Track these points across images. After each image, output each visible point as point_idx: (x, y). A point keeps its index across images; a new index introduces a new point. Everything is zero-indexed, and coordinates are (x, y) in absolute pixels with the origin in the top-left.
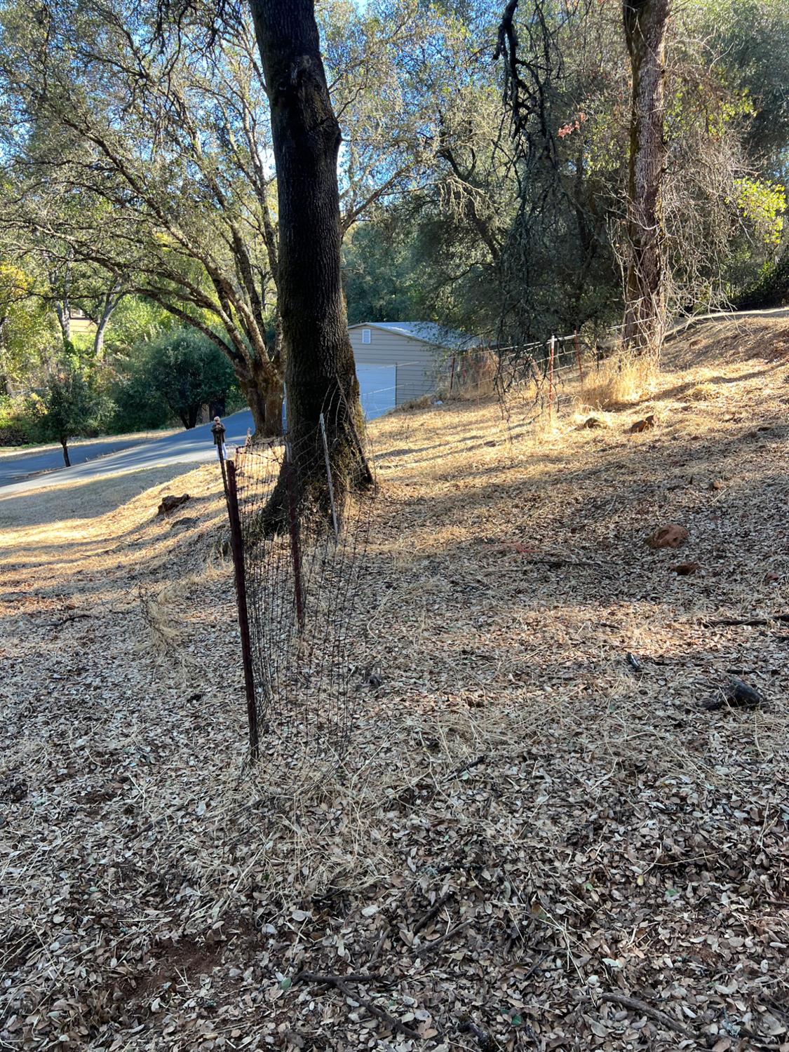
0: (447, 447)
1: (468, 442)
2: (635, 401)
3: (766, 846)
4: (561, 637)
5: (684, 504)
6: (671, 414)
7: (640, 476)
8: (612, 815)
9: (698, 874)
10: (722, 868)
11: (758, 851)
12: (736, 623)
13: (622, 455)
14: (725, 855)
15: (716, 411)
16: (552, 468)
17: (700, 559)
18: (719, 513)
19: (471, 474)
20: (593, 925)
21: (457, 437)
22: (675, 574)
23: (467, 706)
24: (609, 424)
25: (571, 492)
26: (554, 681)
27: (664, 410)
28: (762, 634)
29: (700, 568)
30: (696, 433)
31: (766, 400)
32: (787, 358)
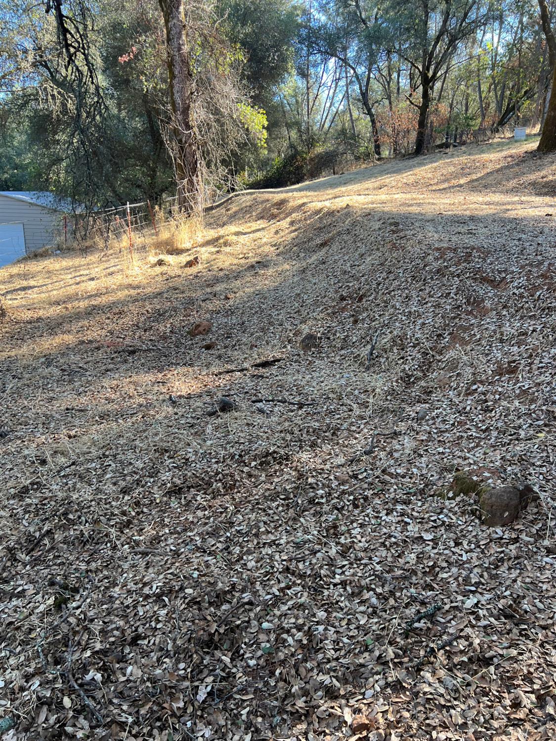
0: (62, 282)
1: (77, 278)
2: (189, 248)
3: (223, 470)
4: (132, 391)
5: (210, 309)
6: (209, 255)
7: (187, 294)
8: (147, 474)
9: (188, 491)
10: (200, 485)
11: (220, 473)
12: (232, 371)
13: (177, 282)
14: (203, 479)
15: (235, 253)
16: (133, 292)
17: (217, 339)
18: (230, 313)
19: (77, 299)
20: (131, 526)
21: (70, 276)
22: (204, 349)
23: (67, 438)
24: (172, 263)
25: (144, 307)
26: (124, 417)
27: (205, 253)
28: (245, 375)
29: (217, 345)
30: (222, 266)
31: (263, 245)
32: (278, 219)
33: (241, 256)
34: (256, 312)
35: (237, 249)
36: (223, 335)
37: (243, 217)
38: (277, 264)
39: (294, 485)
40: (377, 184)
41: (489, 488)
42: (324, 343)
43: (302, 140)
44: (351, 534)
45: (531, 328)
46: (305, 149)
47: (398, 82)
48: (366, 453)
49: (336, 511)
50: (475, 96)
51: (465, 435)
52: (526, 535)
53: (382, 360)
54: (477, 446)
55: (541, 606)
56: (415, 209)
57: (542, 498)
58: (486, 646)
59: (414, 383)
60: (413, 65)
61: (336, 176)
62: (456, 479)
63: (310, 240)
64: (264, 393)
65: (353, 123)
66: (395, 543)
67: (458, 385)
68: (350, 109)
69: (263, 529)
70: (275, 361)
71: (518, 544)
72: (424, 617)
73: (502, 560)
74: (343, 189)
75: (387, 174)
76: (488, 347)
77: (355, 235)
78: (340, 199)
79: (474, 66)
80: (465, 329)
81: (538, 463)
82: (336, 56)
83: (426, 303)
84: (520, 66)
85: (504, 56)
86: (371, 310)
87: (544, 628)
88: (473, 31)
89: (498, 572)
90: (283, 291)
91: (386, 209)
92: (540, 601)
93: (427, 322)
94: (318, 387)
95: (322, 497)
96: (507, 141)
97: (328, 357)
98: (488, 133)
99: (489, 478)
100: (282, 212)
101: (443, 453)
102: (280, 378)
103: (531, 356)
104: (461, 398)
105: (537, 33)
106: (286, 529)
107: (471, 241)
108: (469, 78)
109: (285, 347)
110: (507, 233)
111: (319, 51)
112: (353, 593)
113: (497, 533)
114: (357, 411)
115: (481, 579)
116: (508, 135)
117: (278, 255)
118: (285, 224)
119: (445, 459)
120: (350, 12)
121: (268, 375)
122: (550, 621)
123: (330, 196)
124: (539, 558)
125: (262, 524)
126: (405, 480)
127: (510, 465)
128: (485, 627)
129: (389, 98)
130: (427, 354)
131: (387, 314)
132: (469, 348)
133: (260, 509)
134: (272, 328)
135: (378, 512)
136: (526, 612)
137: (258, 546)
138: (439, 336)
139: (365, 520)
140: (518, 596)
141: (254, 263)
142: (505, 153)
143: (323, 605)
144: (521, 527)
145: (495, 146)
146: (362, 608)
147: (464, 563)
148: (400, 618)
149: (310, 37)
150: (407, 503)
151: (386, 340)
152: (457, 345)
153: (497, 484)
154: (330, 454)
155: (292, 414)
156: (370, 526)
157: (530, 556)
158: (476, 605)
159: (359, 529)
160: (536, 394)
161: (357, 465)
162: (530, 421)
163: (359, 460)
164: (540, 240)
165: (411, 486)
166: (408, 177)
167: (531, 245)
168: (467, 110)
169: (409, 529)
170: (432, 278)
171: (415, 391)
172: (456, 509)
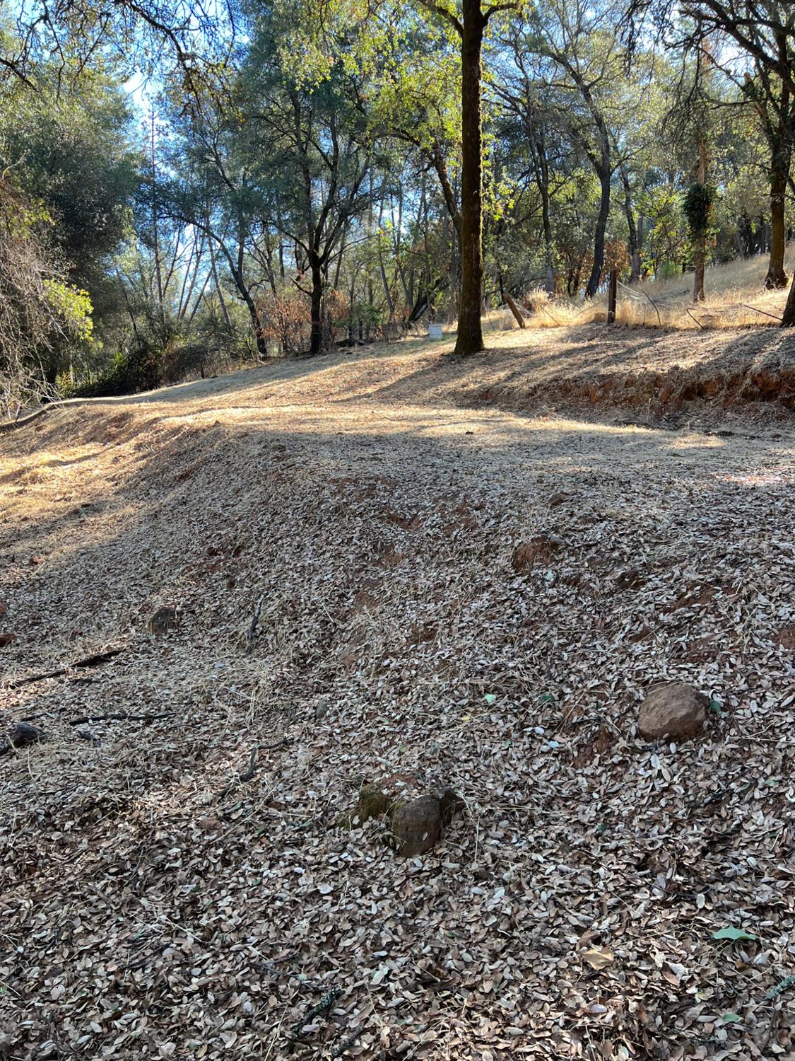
3: (15, 844)
5: (4, 581)
6: (6, 498)
11: (10, 849)
12: (40, 678)
15: (50, 492)
17: (16, 629)
18: (37, 585)
28: (61, 682)
29: (15, 638)
30: (26, 514)
31: (94, 480)
32: (118, 441)
33: (58, 497)
34: (81, 581)
35: (54, 486)
36: (26, 621)
37: (63, 439)
38: (116, 507)
39: (133, 847)
40: (262, 392)
41: (403, 803)
42: (187, 620)
43: (154, 331)
44: (217, 908)
45: (448, 578)
46: (159, 342)
47: (281, 261)
48: (243, 779)
49: (196, 877)
50: (379, 283)
51: (375, 731)
52: (451, 861)
53: (269, 637)
54: (391, 745)
55: (468, 957)
56: (308, 428)
57: (467, 803)
58: (397, 1035)
59: (311, 665)
60: (297, 241)
61: (206, 380)
62: (362, 796)
63: (165, 470)
64: (92, 706)
65: (225, 310)
66: (281, 909)
67: (367, 660)
68: (219, 292)
69: (79, 930)
70: (109, 655)
71: (440, 876)
72: (318, 1013)
73: (420, 903)
74: (216, 398)
75: (275, 378)
76: (401, 607)
77: (228, 463)
78: (209, 412)
79: (374, 247)
80: (373, 585)
81: (464, 757)
82: (194, 223)
83: (323, 553)
84: (428, 250)
85: (408, 237)
86: (252, 567)
87: (471, 988)
88: (367, 205)
89: (417, 921)
90: (123, 547)
91: (270, 428)
92: (468, 951)
93: (326, 578)
94: (177, 688)
95: (176, 859)
96: (422, 339)
97: (193, 640)
98: (399, 329)
99: (402, 789)
100: (124, 431)
101: (348, 762)
102: (118, 680)
103: (450, 613)
104: (371, 679)
105: (442, 213)
106: (118, 921)
107: (376, 469)
108: (369, 261)
109: (127, 631)
110: (419, 458)
111: (170, 215)
112: (216, 1001)
113: (415, 866)
114: (233, 717)
115: (395, 937)
116: (423, 332)
117: (117, 493)
118: (127, 448)
119: (351, 770)
120: (207, 170)
121: (99, 677)
122: (479, 978)
123: (195, 409)
124: (466, 889)
125: (77, 922)
126: (297, 810)
127: (430, 766)
128: (397, 1007)
129: (271, 280)
130: (328, 623)
131: (273, 571)
132: (378, 610)
133: (75, 897)
134: (106, 603)
135: (259, 866)
136: (450, 970)
137: (71, 959)
138: (341, 596)
139: (238, 882)
140: (441, 950)
141: (79, 507)
142: (419, 355)
143: (169, 1033)
144: (444, 850)
145: (408, 346)
146: (230, 1023)
147: (373, 919)
148: (283, 1024)
149: (155, 197)
150: (298, 844)
151: (272, 608)
152: (365, 607)
153: (413, 795)
154: (192, 789)
155: (134, 735)
156: (246, 890)
157: (456, 889)
158: (387, 976)
159: (229, 899)
160: (458, 664)
161: (230, 800)
162: (452, 702)
163: (234, 792)
164: (456, 465)
165: (305, 817)
166: (301, 383)
167: (446, 472)
168: (371, 300)
169: (300, 883)
170: (329, 519)
171: (313, 677)
172: (364, 840)
